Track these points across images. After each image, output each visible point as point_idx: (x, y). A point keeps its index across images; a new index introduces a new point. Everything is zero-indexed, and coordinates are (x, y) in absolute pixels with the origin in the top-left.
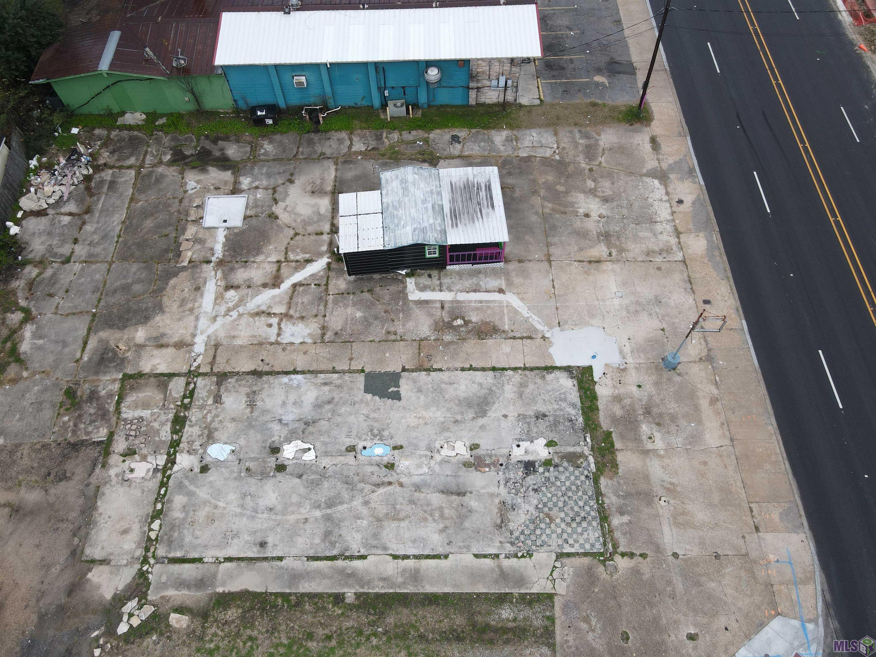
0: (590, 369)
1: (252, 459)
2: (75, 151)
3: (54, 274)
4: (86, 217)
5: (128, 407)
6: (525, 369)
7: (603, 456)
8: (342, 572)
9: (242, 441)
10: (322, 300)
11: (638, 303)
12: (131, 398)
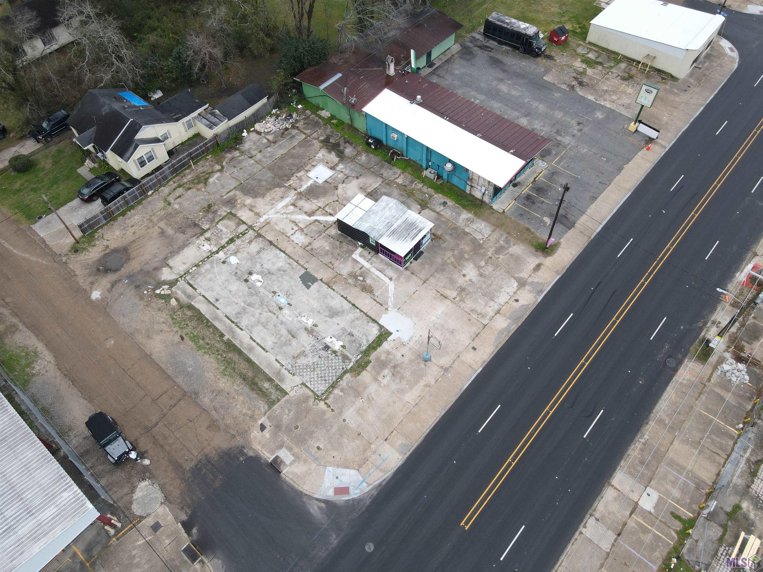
0: (390, 334)
1: (241, 270)
2: (291, 116)
3: (243, 160)
4: (272, 144)
5: (222, 224)
6: (366, 314)
7: (358, 367)
8: (231, 329)
9: (243, 262)
10: (320, 233)
11: (443, 326)
12: (225, 221)
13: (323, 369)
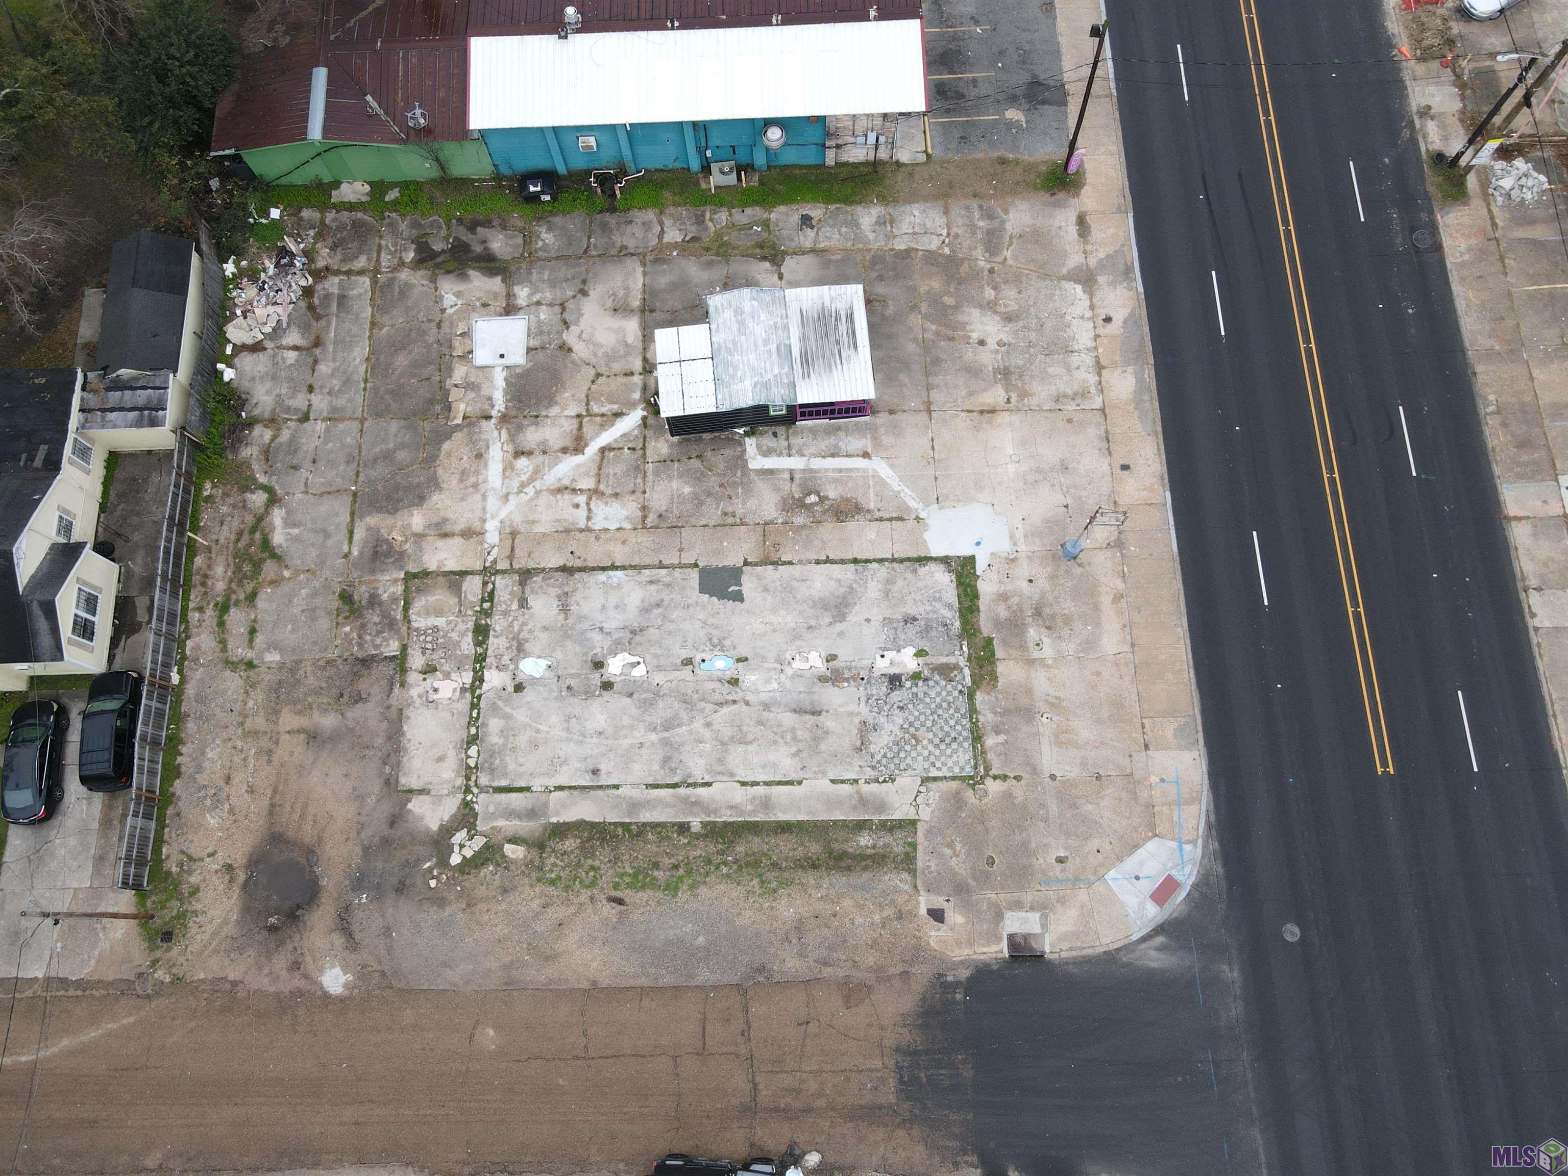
0: (972, 559)
1: (572, 676)
2: (284, 252)
3: (293, 438)
4: (317, 351)
5: (418, 614)
6: (893, 560)
7: (981, 667)
8: (685, 800)
9: (559, 655)
10: (639, 469)
11: (1039, 470)
12: (419, 604)
13: (929, 724)
